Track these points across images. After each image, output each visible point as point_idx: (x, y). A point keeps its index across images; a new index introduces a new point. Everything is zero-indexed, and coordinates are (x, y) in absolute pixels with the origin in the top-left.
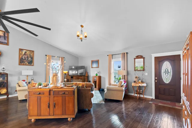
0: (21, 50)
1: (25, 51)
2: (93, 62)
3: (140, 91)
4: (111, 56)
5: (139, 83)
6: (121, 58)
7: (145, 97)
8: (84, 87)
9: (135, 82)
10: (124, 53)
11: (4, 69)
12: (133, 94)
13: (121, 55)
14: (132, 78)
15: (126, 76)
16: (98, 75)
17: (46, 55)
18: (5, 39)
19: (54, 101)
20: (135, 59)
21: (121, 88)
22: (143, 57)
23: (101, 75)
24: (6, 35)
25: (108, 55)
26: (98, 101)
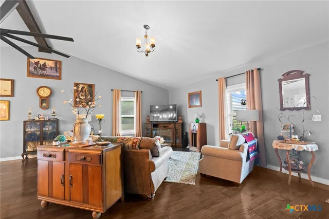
0: (77, 85)
1: (82, 86)
2: (191, 96)
3: (297, 164)
4: (224, 80)
5: (294, 142)
6: (245, 84)
7: (315, 179)
8: (135, 146)
9: (281, 138)
10: (253, 71)
11: (54, 113)
12: (278, 169)
13: (245, 76)
14: (274, 129)
15: (257, 123)
16: (200, 122)
17: (112, 90)
18: (57, 71)
19: (70, 172)
20: (280, 81)
21: (237, 152)
22: (304, 74)
23: (206, 121)
24: (58, 66)
25: (217, 80)
26: (184, 178)
